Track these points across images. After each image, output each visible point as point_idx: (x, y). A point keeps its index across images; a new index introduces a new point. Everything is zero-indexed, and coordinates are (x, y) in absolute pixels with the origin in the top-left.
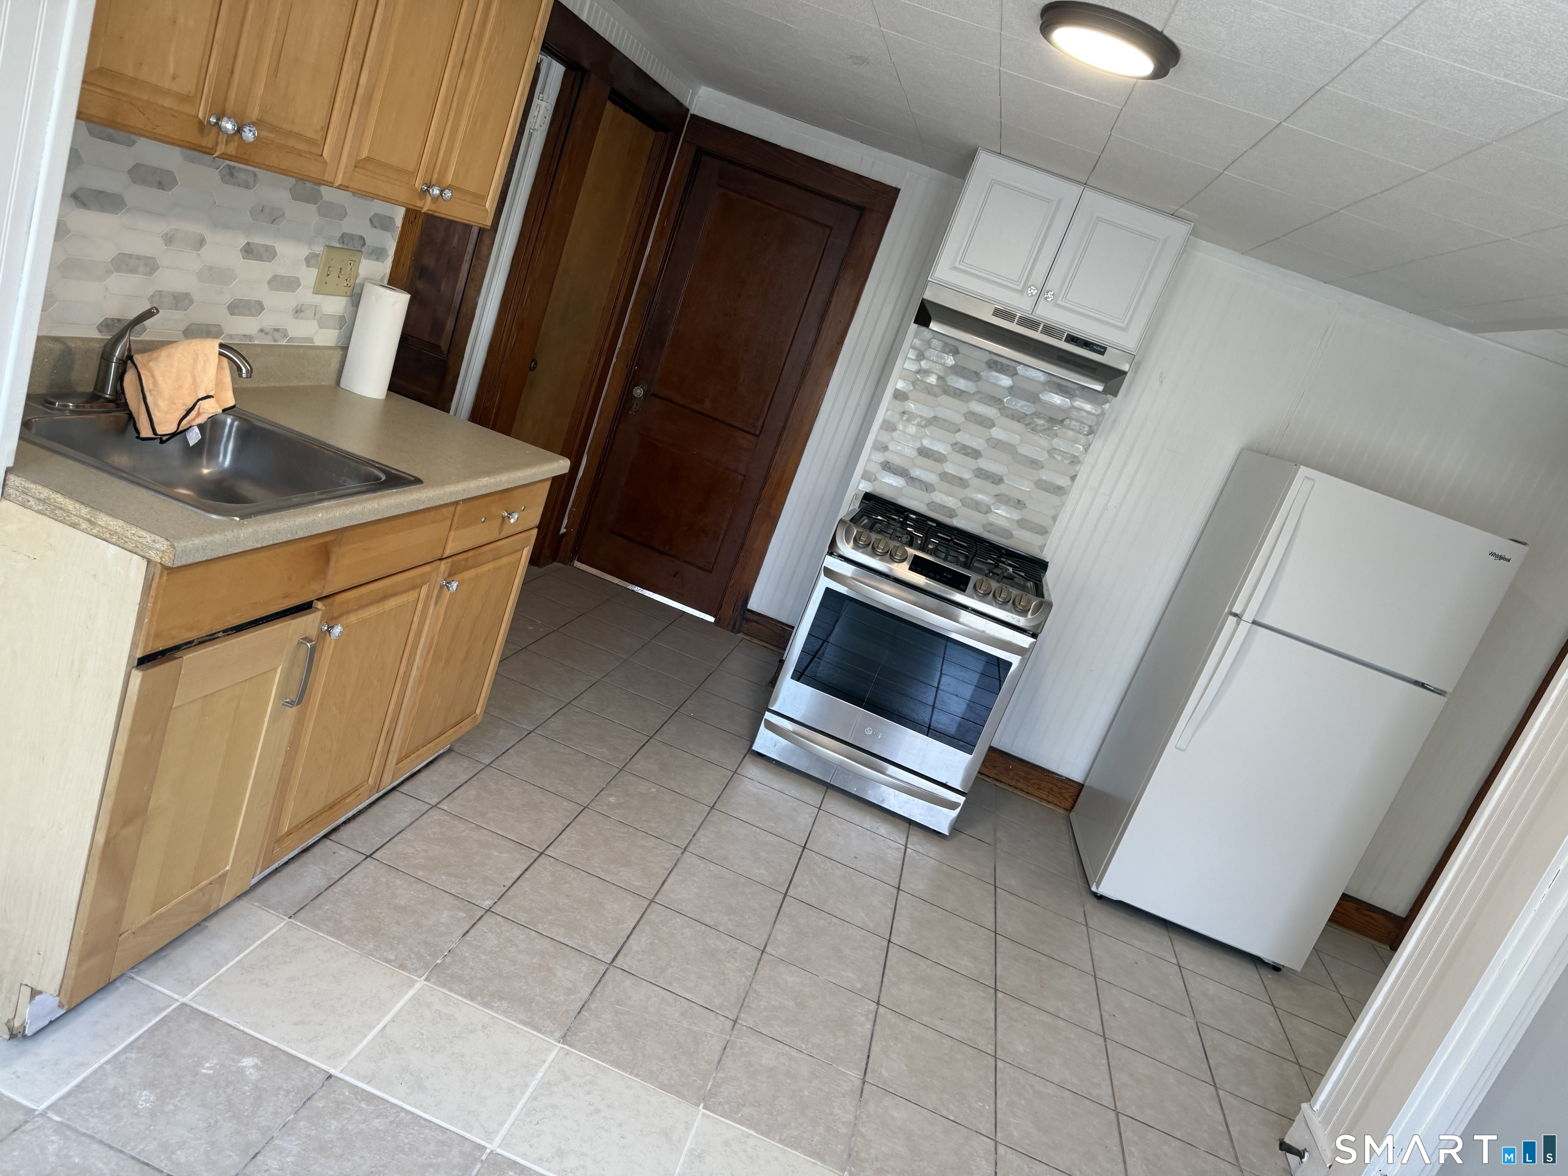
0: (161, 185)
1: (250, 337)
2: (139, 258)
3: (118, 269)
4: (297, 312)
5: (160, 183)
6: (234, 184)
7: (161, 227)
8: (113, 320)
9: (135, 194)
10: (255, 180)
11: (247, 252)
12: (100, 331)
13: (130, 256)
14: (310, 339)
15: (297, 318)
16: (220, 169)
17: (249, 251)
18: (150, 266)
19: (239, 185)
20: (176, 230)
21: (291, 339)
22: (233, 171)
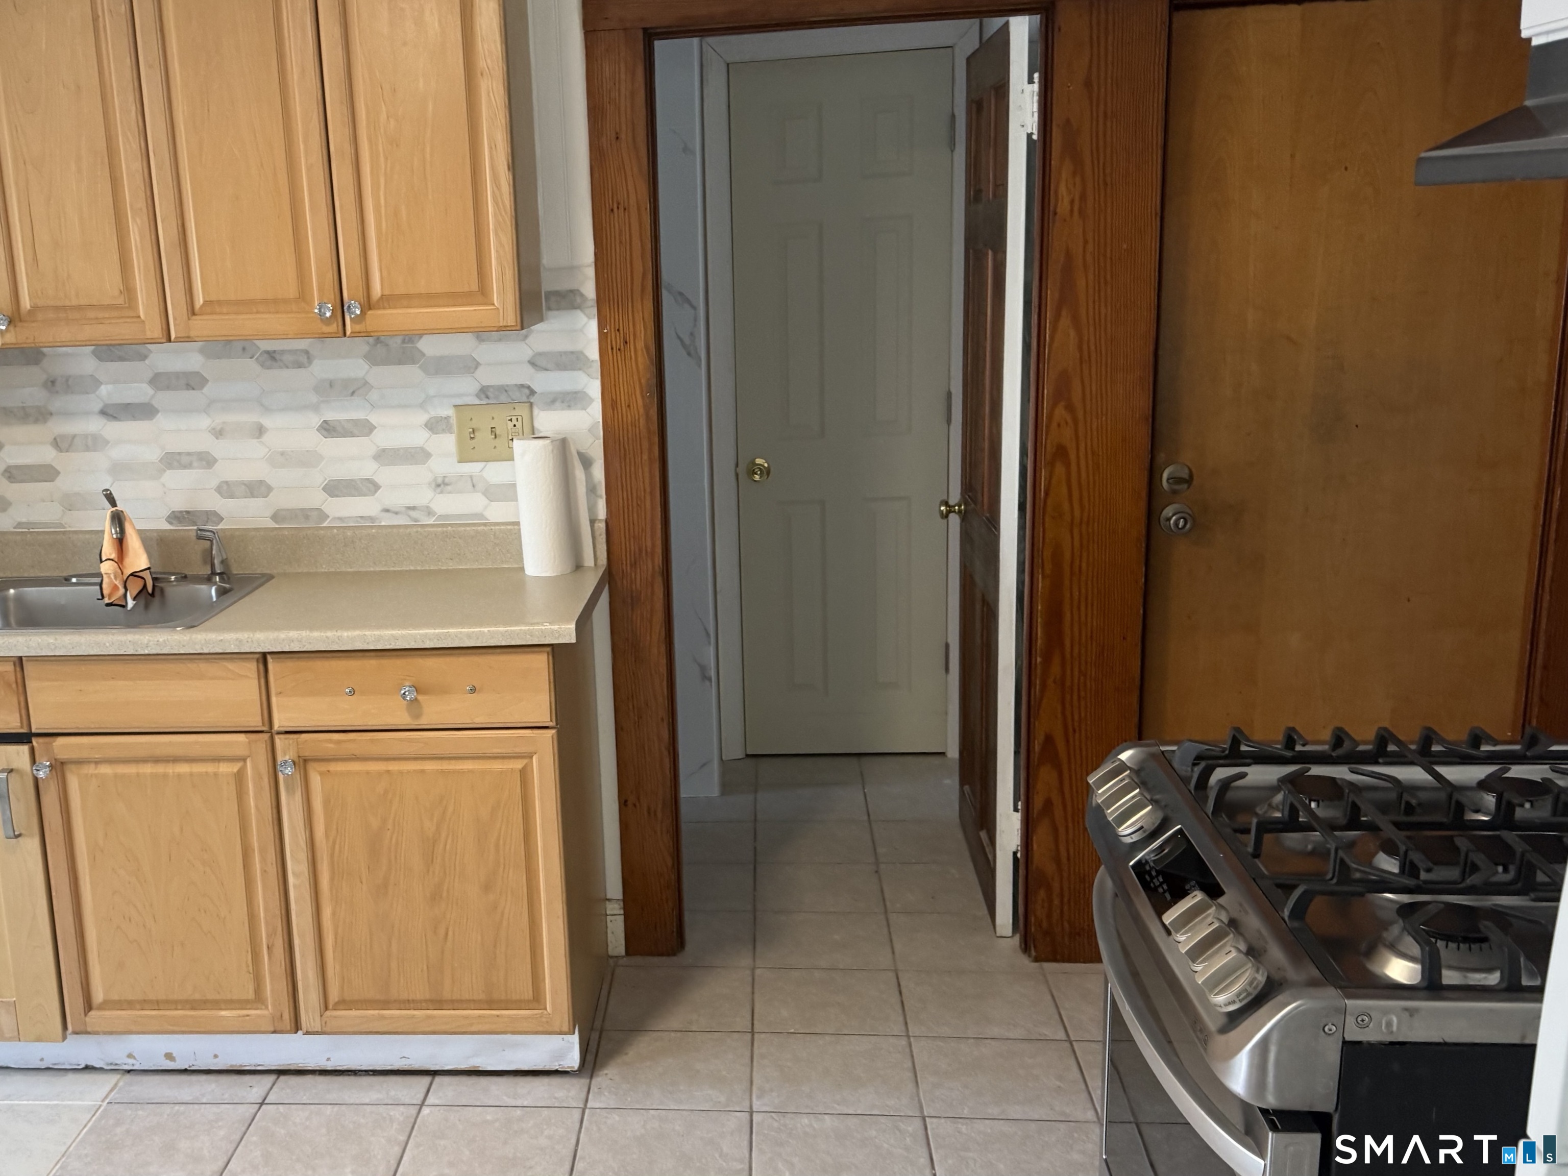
0: (189, 387)
1: (371, 519)
2: (189, 454)
3: (170, 466)
4: (439, 486)
5: (188, 385)
6: (281, 367)
7: (205, 422)
8: (181, 512)
9: (162, 399)
10: (308, 358)
11: (326, 430)
12: (171, 523)
13: (179, 454)
14: (481, 516)
15: (441, 492)
16: (256, 357)
17: (328, 429)
18: (207, 460)
19: (287, 367)
20: (224, 423)
21: (441, 517)
22: (274, 355)
